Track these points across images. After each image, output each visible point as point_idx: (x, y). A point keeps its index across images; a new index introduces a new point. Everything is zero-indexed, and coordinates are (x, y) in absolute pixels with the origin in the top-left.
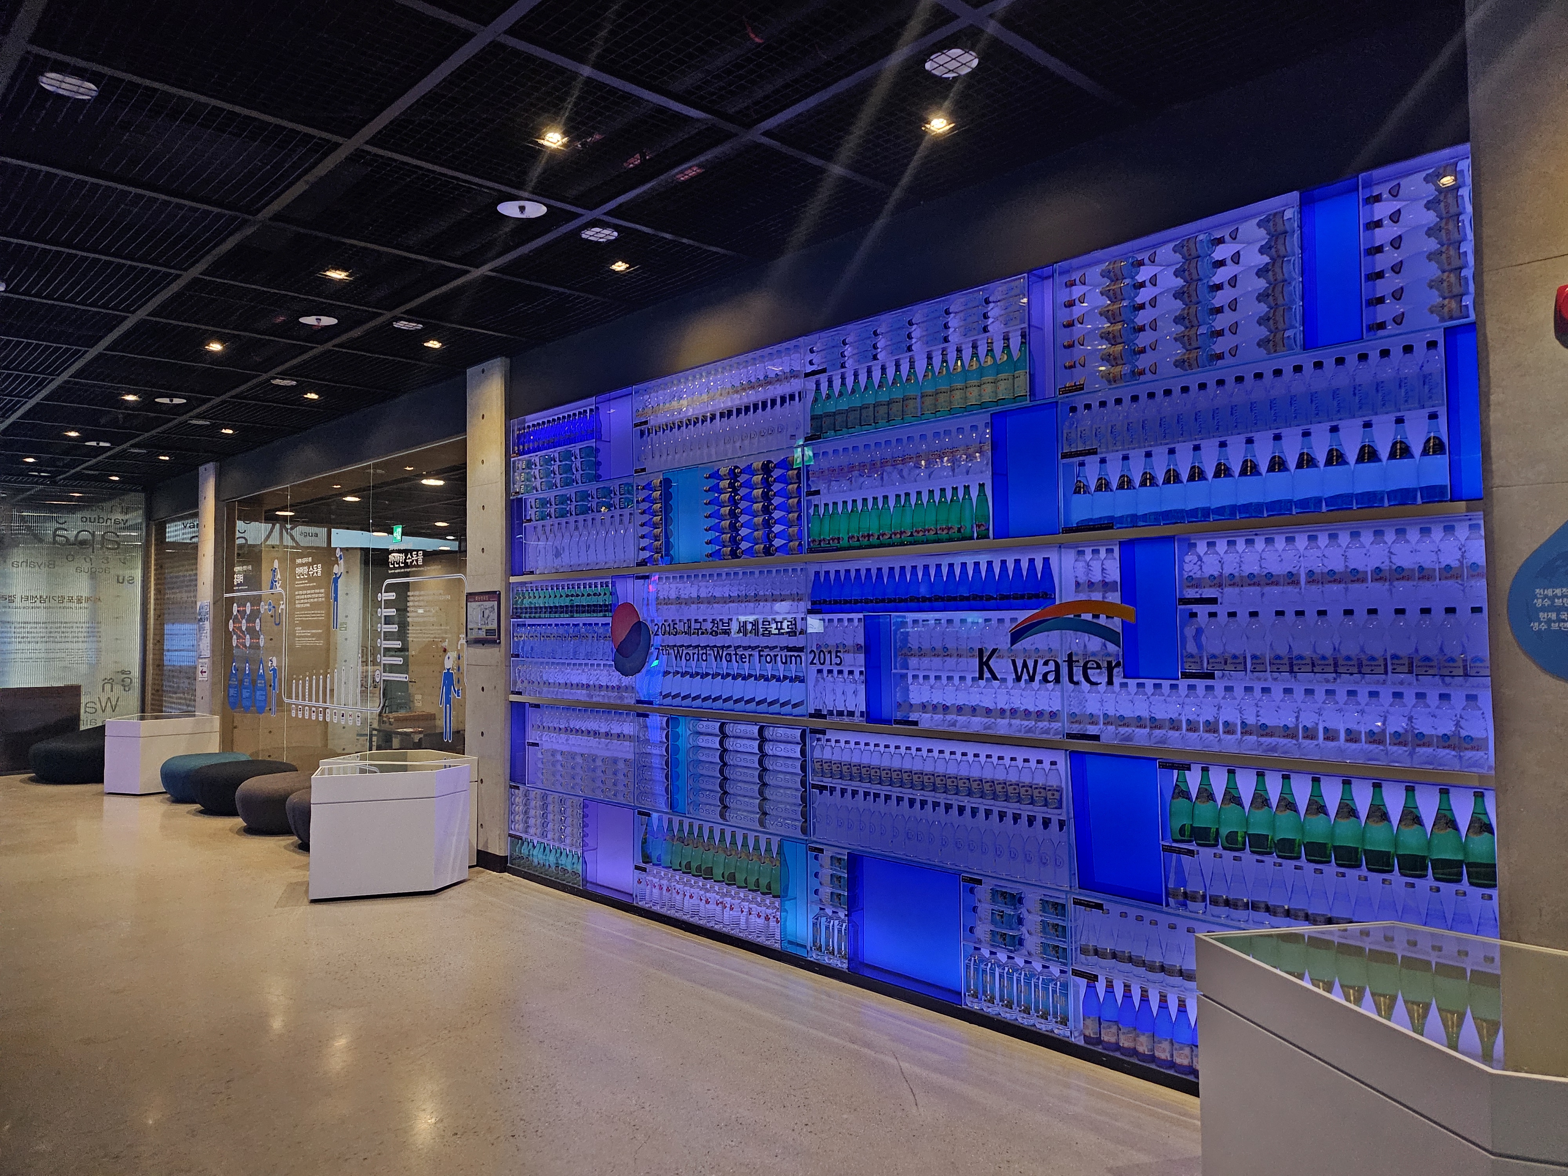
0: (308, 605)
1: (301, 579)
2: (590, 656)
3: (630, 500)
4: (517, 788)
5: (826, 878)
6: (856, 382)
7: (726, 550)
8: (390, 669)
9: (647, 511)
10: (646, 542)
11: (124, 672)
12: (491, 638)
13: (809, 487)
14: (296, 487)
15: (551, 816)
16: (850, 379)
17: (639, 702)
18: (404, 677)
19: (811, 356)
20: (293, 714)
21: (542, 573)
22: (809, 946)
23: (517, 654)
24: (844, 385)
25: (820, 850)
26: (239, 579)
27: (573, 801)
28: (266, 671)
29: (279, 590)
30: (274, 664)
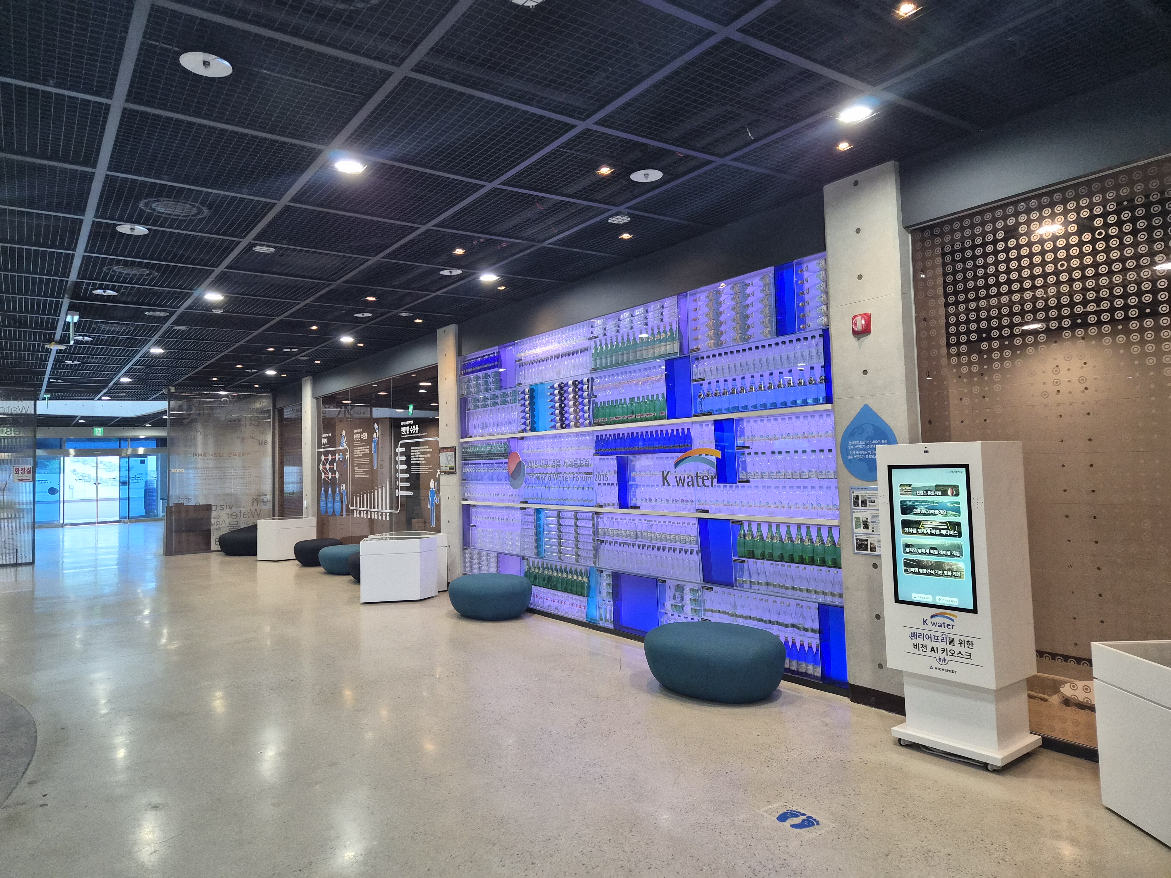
0: (361, 455)
1: (357, 441)
2: (499, 480)
3: (515, 399)
4: (466, 549)
5: (604, 585)
6: (612, 343)
7: (558, 425)
8: (403, 489)
9: (523, 405)
10: (523, 421)
11: (263, 495)
12: (452, 471)
13: (593, 394)
14: (353, 390)
15: (483, 563)
16: (609, 341)
17: (521, 502)
18: (410, 493)
19: (592, 329)
20: (355, 515)
21: (475, 436)
22: (598, 619)
23: (464, 479)
24: (606, 344)
25: (602, 571)
26: (324, 441)
27: (493, 555)
28: (340, 492)
29: (346, 447)
30: (344, 488)
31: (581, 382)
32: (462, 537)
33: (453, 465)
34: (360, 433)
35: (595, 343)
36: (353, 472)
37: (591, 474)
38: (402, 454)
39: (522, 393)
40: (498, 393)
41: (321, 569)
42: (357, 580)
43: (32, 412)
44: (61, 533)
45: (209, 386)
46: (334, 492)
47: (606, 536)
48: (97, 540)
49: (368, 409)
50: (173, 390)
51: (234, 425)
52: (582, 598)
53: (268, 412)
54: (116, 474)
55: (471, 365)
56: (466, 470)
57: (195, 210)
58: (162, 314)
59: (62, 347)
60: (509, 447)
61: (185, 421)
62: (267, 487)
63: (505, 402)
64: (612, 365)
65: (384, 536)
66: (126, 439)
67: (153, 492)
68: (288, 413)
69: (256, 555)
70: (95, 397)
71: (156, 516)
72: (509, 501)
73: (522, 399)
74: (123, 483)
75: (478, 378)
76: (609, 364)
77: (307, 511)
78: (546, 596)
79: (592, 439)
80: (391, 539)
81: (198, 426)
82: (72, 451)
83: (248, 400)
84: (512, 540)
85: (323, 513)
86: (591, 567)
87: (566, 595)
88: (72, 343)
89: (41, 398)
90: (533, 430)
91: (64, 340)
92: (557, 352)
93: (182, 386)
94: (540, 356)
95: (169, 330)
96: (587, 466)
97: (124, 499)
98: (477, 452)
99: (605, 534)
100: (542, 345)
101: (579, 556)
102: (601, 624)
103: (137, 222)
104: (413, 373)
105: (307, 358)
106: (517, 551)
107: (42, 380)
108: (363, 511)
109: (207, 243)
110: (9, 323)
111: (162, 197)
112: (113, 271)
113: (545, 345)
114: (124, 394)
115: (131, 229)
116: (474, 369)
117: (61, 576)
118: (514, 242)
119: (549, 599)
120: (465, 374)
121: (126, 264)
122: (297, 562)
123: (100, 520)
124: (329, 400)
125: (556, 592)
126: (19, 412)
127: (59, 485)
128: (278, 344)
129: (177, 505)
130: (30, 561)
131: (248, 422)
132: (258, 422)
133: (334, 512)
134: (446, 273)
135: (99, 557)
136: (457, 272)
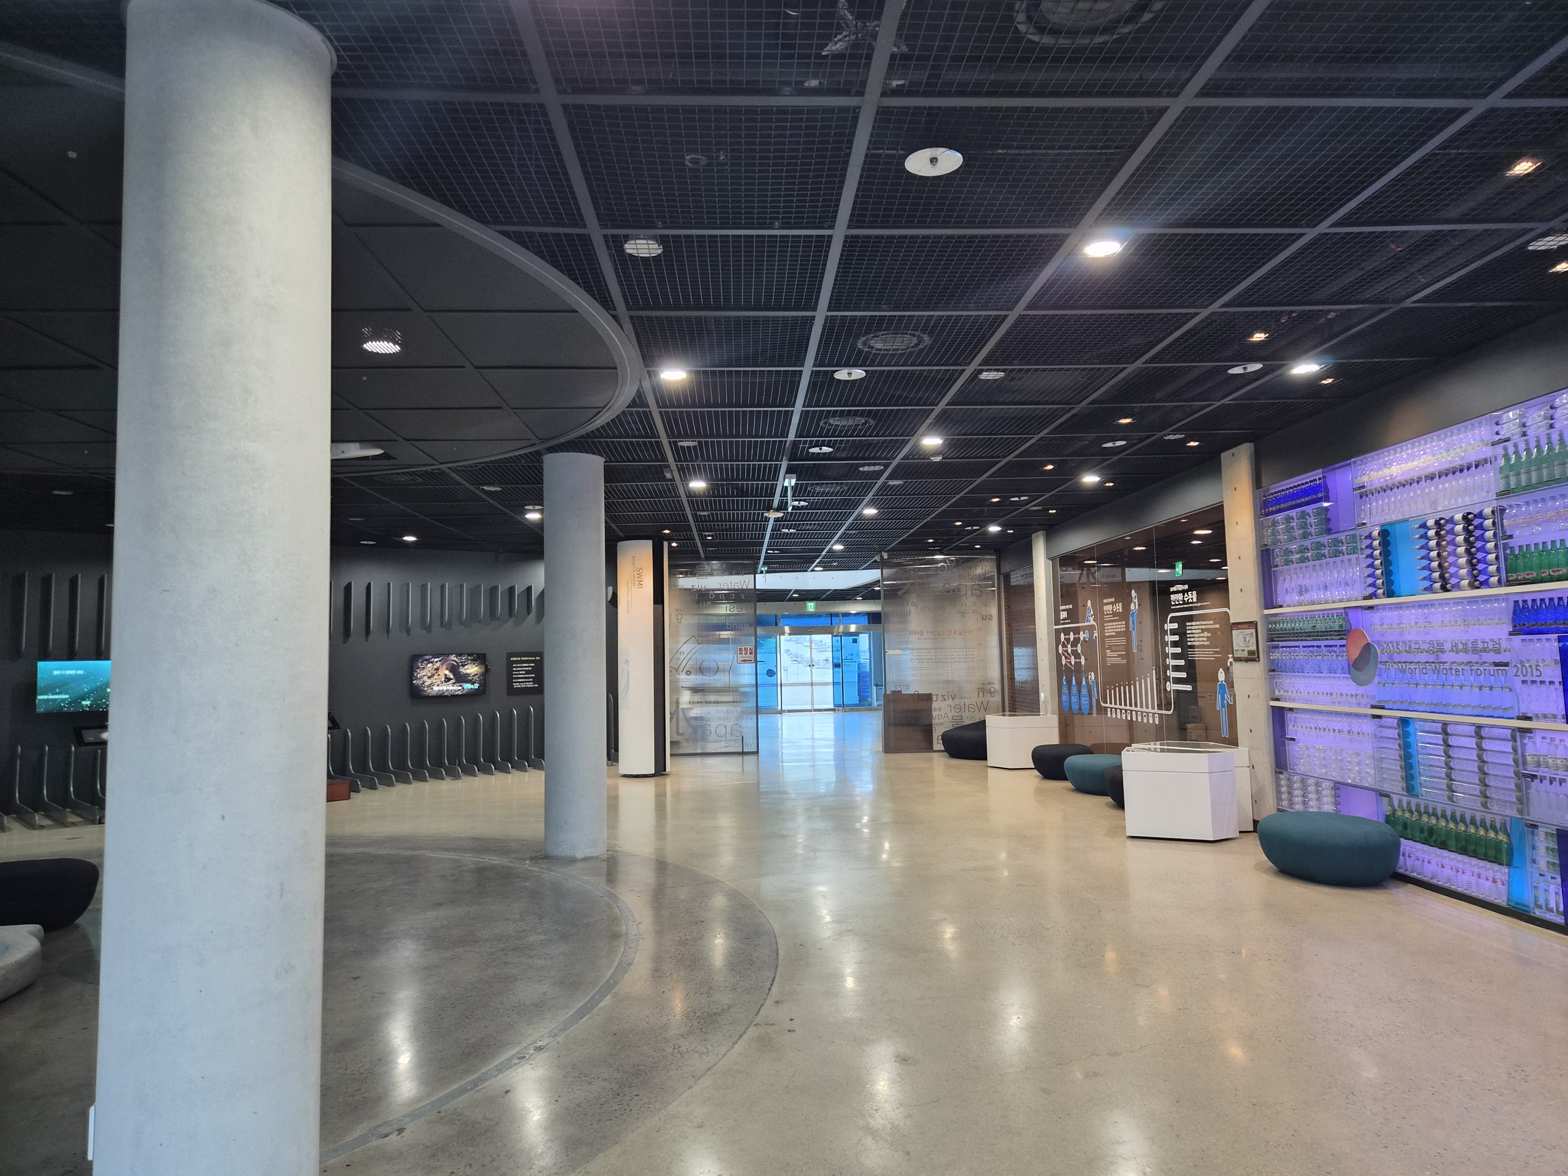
0: (1114, 634)
1: (1107, 614)
2: (1332, 670)
3: (1355, 548)
4: (1282, 773)
5: (1542, 850)
6: (1538, 446)
7: (1438, 585)
8: (1178, 681)
9: (1371, 556)
10: (1370, 580)
11: (990, 683)
12: (1252, 657)
13: (1504, 532)
14: (1100, 546)
15: (1310, 796)
16: (1533, 444)
17: (1373, 707)
18: (1188, 688)
19: (1497, 428)
20: (1109, 715)
21: (1289, 606)
22: (1532, 905)
23: (1273, 669)
24: (1528, 450)
25: (1535, 827)
26: (1064, 615)
27: (1326, 784)
28: (1087, 682)
29: (1092, 622)
30: (1093, 678)
31: (1480, 515)
32: (1273, 755)
33: (1254, 648)
34: (1112, 603)
35: (1505, 449)
36: (1104, 657)
37: (1506, 665)
38: (1173, 632)
39: (1366, 538)
40: (1325, 539)
41: (1068, 784)
42: (1120, 803)
43: (752, 587)
44: (780, 721)
45: (924, 550)
46: (1079, 683)
47: (1542, 769)
48: (813, 730)
49: (1119, 570)
50: (885, 556)
51: (951, 596)
52: (1496, 867)
53: (991, 578)
54: (829, 655)
55: (1278, 501)
56: (1276, 655)
57: (915, 340)
58: (877, 468)
59: (780, 515)
60: (1347, 621)
61: (900, 593)
62: (994, 672)
63: (1339, 553)
64: (1540, 483)
65: (1152, 746)
66: (837, 615)
67: (866, 676)
68: (1016, 579)
69: (986, 759)
70: (808, 568)
71: (870, 705)
72: (1350, 704)
73: (1367, 547)
74: (836, 666)
75: (1289, 519)
76: (1534, 482)
77: (1046, 707)
78: (1427, 858)
79: (1506, 607)
80: (1162, 751)
81: (913, 598)
82: (787, 629)
83: (968, 564)
84: (1359, 764)
85: (1066, 710)
86: (1511, 817)
87: (1466, 859)
88: (790, 510)
89: (759, 572)
90: (1390, 594)
91: (782, 506)
92: (1431, 470)
93: (895, 551)
94: (1399, 479)
95: (884, 486)
96: (1498, 651)
97: (838, 683)
98: (1293, 629)
99: (1538, 765)
100: (1402, 460)
101: (1487, 797)
102: (1538, 913)
103: (855, 365)
104: (1184, 518)
105: (1040, 508)
106: (1369, 782)
107: (760, 551)
108: (1121, 710)
109: (927, 377)
110: (733, 492)
111: (880, 330)
112: (830, 425)
113: (1406, 461)
114: (836, 564)
115: (848, 374)
116: (1282, 506)
117: (781, 768)
118: (1349, 310)
119: (1433, 862)
120: (1267, 514)
121: (842, 414)
122: (1036, 772)
123: (816, 707)
124: (1067, 561)
125: (1445, 853)
126: (740, 587)
127: (776, 666)
128: (1004, 491)
129: (894, 692)
130: (755, 750)
131: (969, 592)
132: (980, 591)
133: (1080, 709)
134: (1237, 370)
135: (817, 750)
136: (1257, 366)
